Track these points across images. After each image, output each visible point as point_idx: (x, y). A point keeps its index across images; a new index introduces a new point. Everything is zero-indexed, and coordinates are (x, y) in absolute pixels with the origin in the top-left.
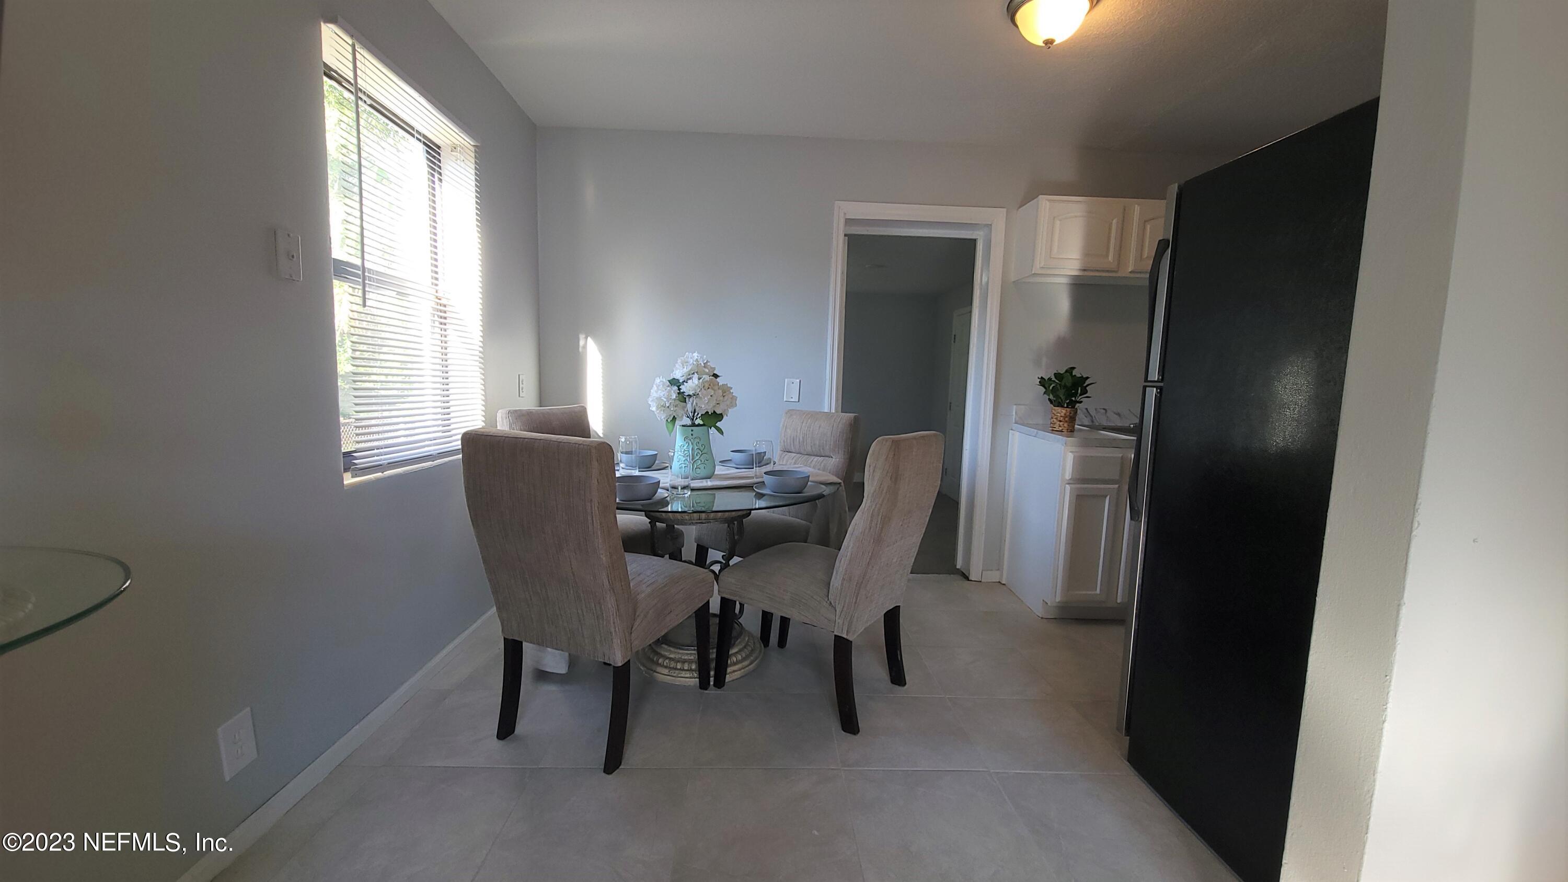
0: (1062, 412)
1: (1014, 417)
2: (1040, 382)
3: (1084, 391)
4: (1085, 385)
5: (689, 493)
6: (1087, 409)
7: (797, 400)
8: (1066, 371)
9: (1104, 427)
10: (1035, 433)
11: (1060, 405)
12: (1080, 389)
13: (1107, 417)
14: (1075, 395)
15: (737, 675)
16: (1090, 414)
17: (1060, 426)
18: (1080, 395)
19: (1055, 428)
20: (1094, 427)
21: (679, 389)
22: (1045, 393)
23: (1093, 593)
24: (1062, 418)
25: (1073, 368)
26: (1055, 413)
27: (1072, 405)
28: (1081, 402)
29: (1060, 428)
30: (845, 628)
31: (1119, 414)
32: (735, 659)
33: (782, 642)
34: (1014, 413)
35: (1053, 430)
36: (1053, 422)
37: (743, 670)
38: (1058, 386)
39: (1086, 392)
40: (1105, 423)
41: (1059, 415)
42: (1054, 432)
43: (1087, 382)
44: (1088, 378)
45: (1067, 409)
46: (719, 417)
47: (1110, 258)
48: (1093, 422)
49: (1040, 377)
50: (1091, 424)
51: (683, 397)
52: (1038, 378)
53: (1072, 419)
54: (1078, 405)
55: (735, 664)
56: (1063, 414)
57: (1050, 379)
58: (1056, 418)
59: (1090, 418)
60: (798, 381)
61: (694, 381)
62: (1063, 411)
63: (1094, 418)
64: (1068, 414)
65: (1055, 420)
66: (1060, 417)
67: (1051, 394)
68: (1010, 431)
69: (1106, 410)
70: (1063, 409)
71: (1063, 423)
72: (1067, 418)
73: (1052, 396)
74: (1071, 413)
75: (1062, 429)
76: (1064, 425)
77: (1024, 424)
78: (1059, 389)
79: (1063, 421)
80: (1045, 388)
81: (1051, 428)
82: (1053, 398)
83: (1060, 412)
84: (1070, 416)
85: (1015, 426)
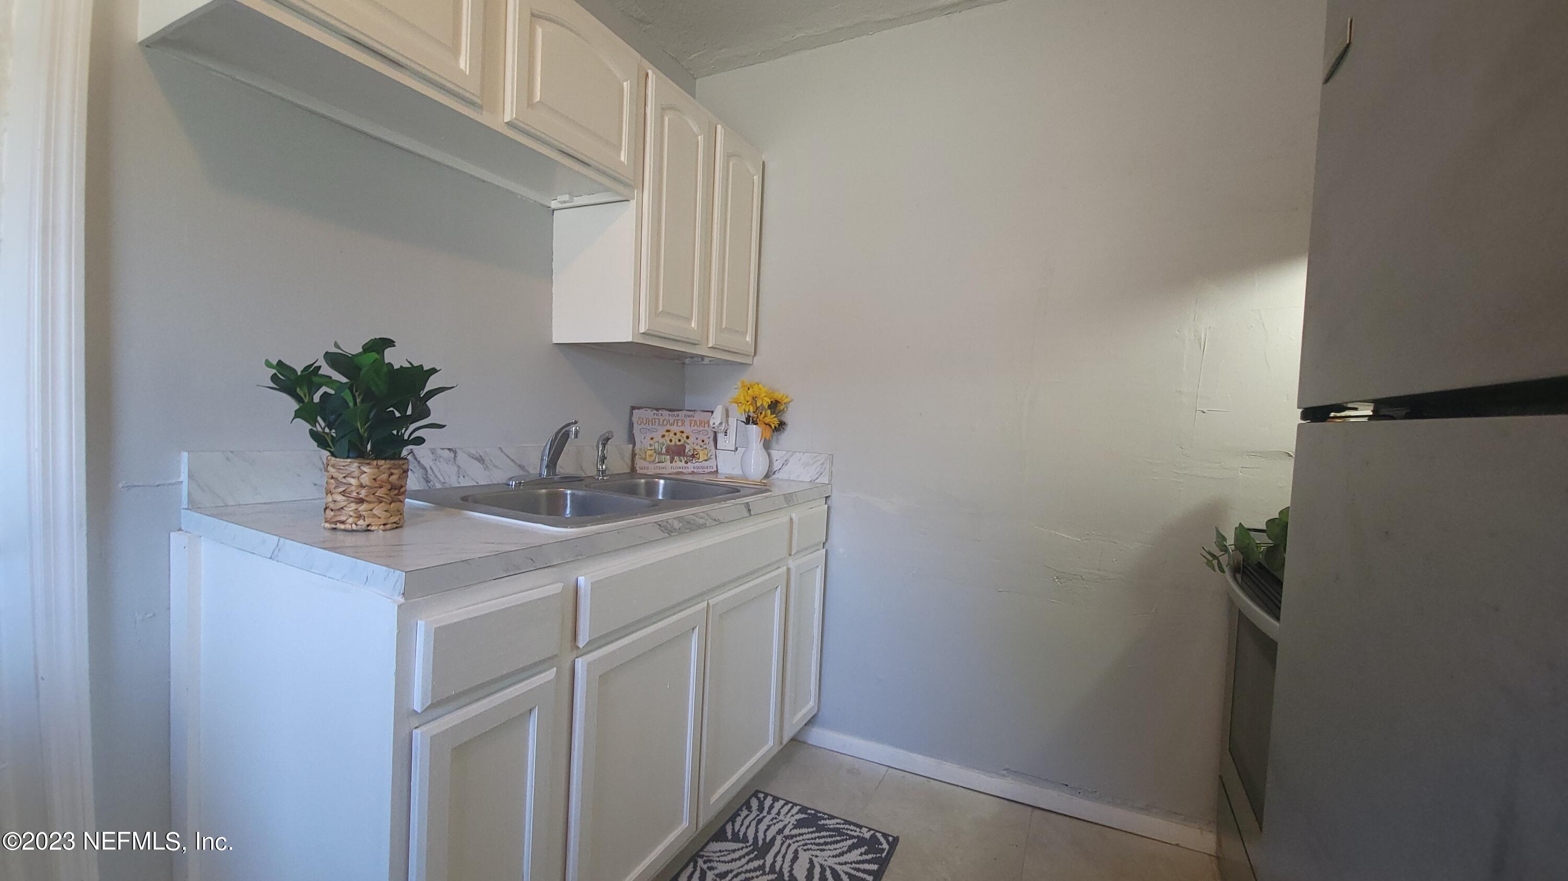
0: (358, 471)
1: (185, 488)
2: (274, 378)
3: (424, 409)
8: (366, 350)
11: (357, 452)
13: (459, 467)
14: (397, 422)
16: (419, 462)
17: (360, 517)
18: (411, 423)
19: (343, 522)
22: (298, 414)
24: (363, 492)
25: (389, 343)
26: (340, 477)
27: (394, 449)
28: (420, 441)
29: (361, 522)
31: (481, 460)
34: (184, 477)
35: (336, 530)
36: (332, 506)
38: (342, 393)
41: (353, 481)
42: (339, 533)
43: (429, 384)
44: (433, 371)
45: (376, 463)
48: (428, 481)
49: (275, 363)
52: (268, 364)
53: (396, 493)
56: (365, 479)
57: (312, 372)
58: (343, 493)
59: (422, 472)
62: (365, 469)
63: (430, 472)
64: (384, 476)
65: (339, 498)
66: (353, 488)
67: (319, 419)
68: (172, 534)
69: (455, 452)
70: (368, 464)
71: (371, 506)
72: (380, 490)
73: (323, 424)
74: (392, 474)
75: (368, 526)
76: (371, 510)
77: (222, 513)
78: (351, 404)
79: (371, 498)
80: (299, 399)
81: (327, 525)
82: (327, 430)
83: (356, 474)
84: (390, 483)
85: (189, 518)
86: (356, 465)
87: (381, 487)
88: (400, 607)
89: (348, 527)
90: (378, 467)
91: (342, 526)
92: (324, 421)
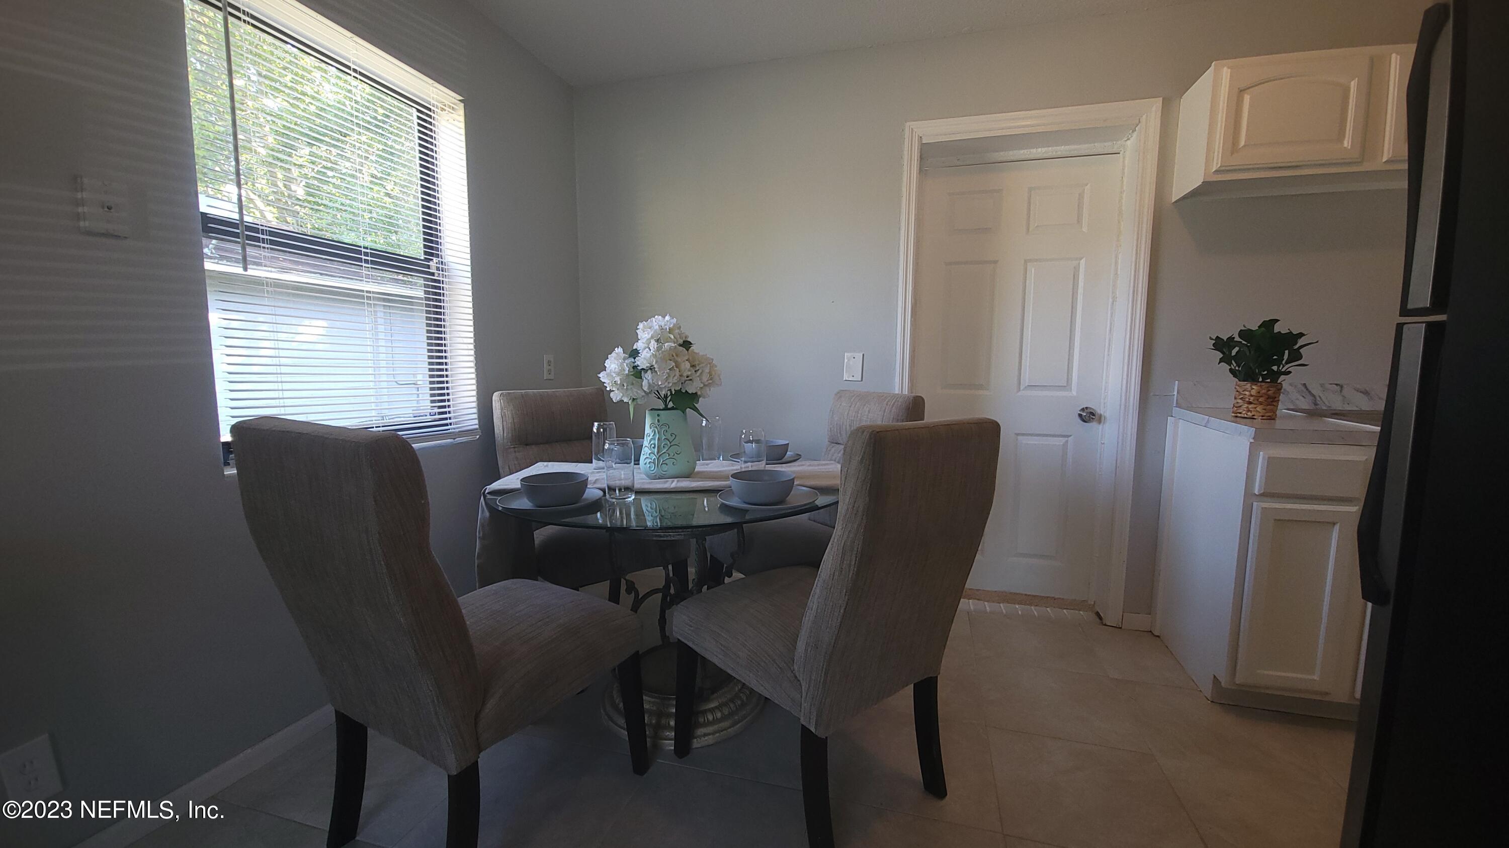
0: (1250, 389)
1: (1176, 398)
2: (1214, 345)
3: (1296, 356)
4: (1296, 347)
5: (633, 497)
6: (1305, 384)
7: (860, 380)
8: (1263, 325)
9: (1334, 412)
10: (1206, 420)
11: (1251, 378)
12: (1287, 352)
13: (1344, 397)
14: (1278, 362)
15: (710, 740)
16: (1310, 392)
17: (1249, 411)
18: (1287, 363)
19: (1240, 413)
20: (1315, 413)
21: (635, 362)
22: (1221, 361)
23: (1310, 677)
24: (1252, 398)
25: (1274, 321)
26: (1241, 390)
27: (1274, 377)
28: (1288, 373)
29: (1249, 413)
31: (1366, 393)
32: (710, 718)
34: (1175, 393)
35: (1236, 417)
36: (1236, 405)
37: (718, 735)
38: (1246, 349)
39: (1299, 357)
40: (1338, 405)
41: (1247, 393)
42: (1238, 419)
43: (1301, 342)
44: (1301, 335)
45: (1263, 384)
46: (694, 397)
47: (1347, 143)
48: (1316, 404)
49: (1215, 338)
50: (1312, 407)
51: (638, 372)
52: (1211, 339)
53: (1272, 401)
54: (1282, 377)
55: (710, 724)
56: (1253, 392)
57: (1231, 339)
58: (1243, 399)
59: (1312, 398)
60: (861, 354)
62: (1254, 387)
63: (1318, 399)
64: (1264, 391)
65: (1240, 401)
66: (1247, 396)
67: (1233, 362)
68: (1169, 418)
69: (1342, 387)
70: (1256, 385)
71: (1255, 406)
72: (1261, 398)
73: (1235, 365)
74: (1269, 390)
75: (1253, 416)
76: (1255, 408)
77: (1190, 408)
78: (1248, 354)
79: (1256, 402)
80: (1223, 353)
81: (1233, 414)
82: (1237, 368)
83: (1249, 389)
84: (1268, 395)
85: (1176, 411)
86: (1249, 385)
87: (1261, 397)
88: (1251, 443)
89: (1242, 415)
90: (1261, 386)
91: (1239, 415)
92: (1236, 363)
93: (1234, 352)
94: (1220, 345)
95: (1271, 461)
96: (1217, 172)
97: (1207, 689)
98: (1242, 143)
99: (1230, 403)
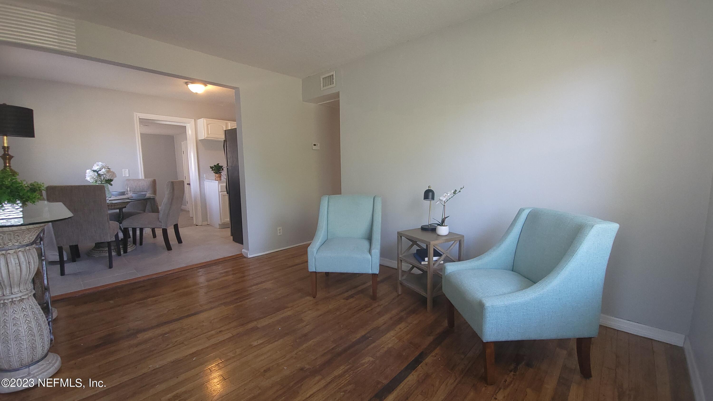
0: (217, 175)
1: (204, 177)
8: (217, 164)
10: (211, 181)
11: (216, 173)
12: (221, 169)
14: (220, 171)
21: (98, 173)
24: (217, 177)
25: (219, 164)
26: (215, 176)
29: (217, 179)
30: (165, 226)
33: (141, 244)
39: (223, 170)
42: (215, 180)
43: (223, 167)
46: (111, 180)
51: (99, 175)
53: (220, 177)
54: (221, 173)
57: (213, 167)
60: (128, 170)
61: (103, 170)
68: (204, 181)
74: (220, 175)
77: (208, 180)
78: (216, 169)
80: (212, 169)
88: (218, 184)
92: (214, 171)
93: (214, 169)
94: (211, 167)
95: (221, 186)
96: (206, 137)
97: (218, 227)
98: (209, 133)
99: (214, 178)
